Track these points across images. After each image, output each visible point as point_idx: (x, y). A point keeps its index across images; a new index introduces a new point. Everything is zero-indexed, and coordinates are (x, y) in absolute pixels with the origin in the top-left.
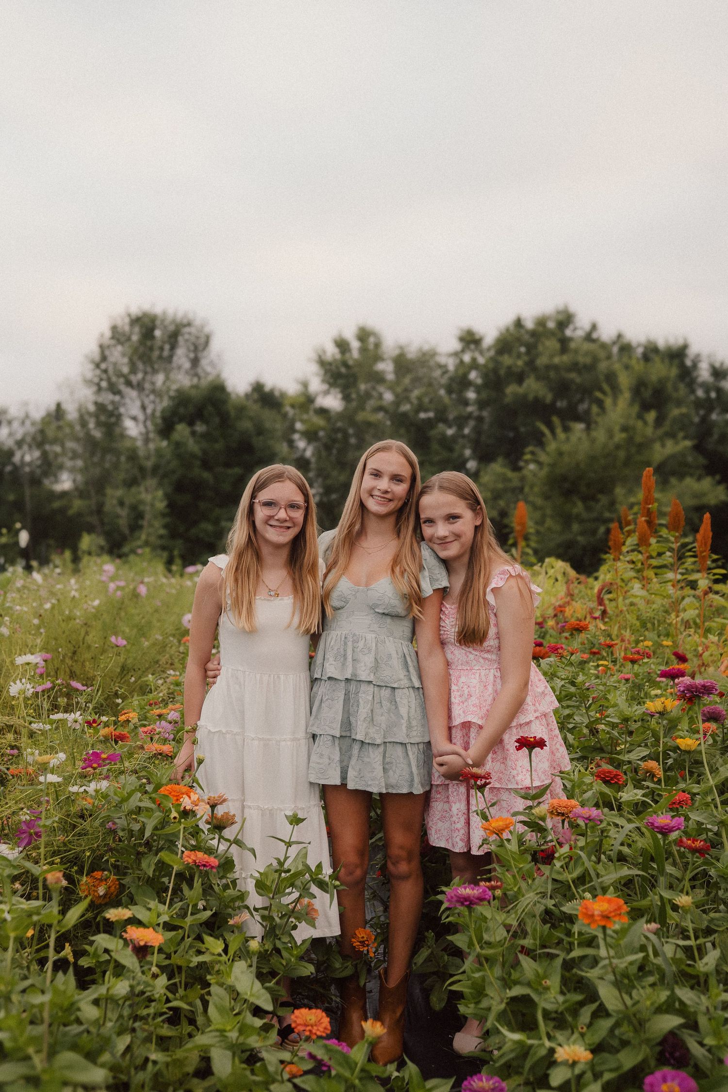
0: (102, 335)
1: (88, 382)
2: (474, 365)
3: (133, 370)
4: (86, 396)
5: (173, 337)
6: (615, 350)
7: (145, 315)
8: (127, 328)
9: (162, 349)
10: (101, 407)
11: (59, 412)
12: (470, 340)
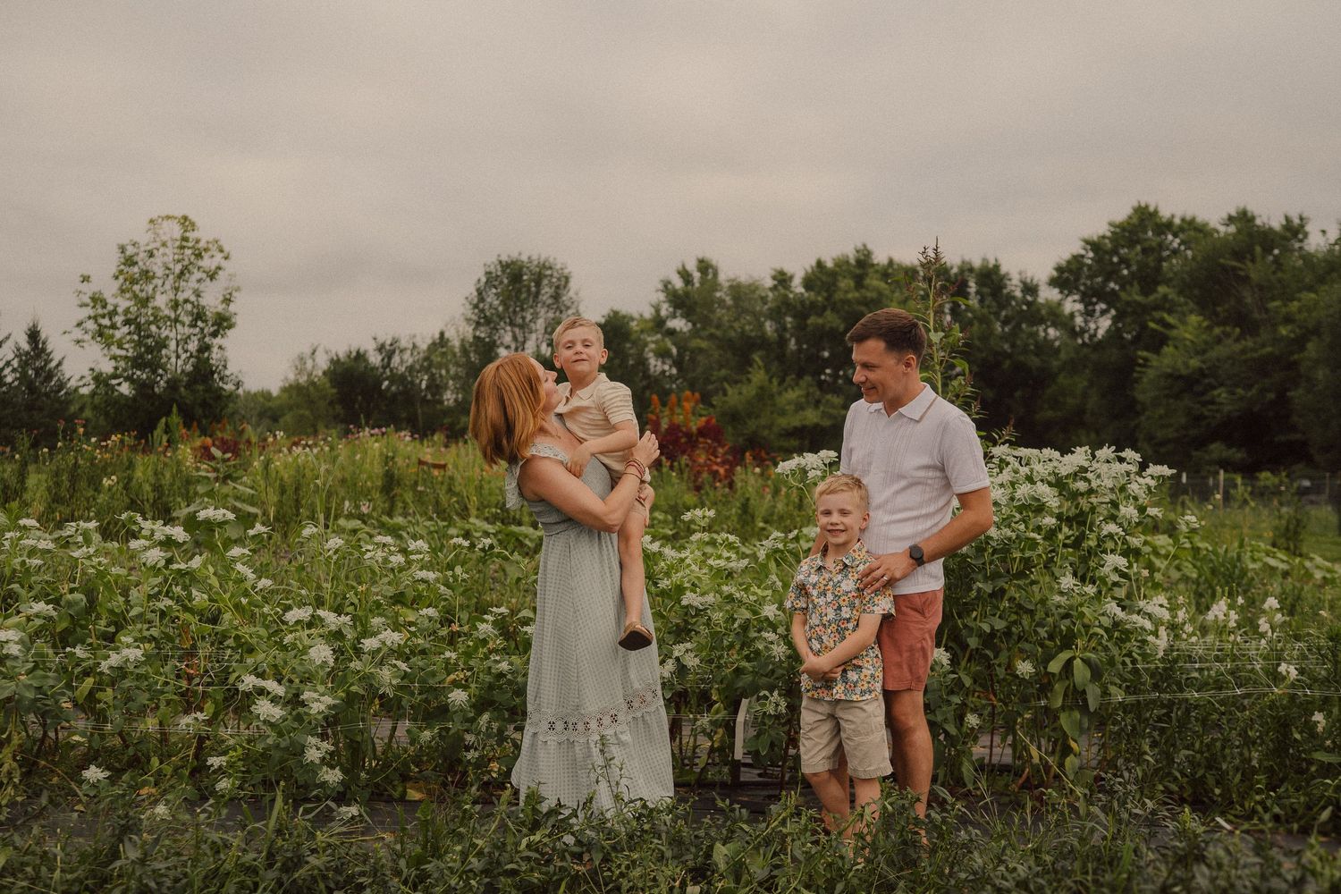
0: (479, 280)
1: (468, 320)
4: (468, 331)
5: (538, 278)
7: (513, 263)
8: (499, 273)
9: (529, 288)
10: (479, 340)
11: (442, 340)
12: (782, 279)
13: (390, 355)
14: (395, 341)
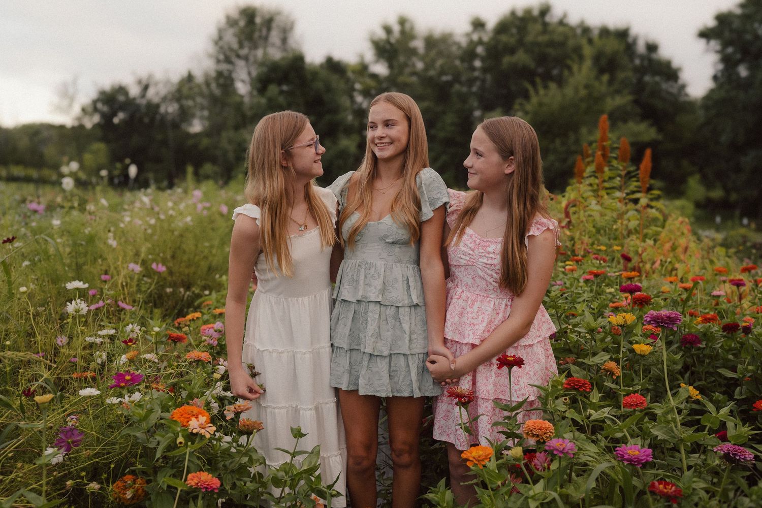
1: (210, 56)
2: (480, 42)
3: (241, 46)
4: (209, 66)
5: (268, 23)
6: (579, 31)
7: (249, 8)
8: (237, 17)
9: (260, 31)
10: (220, 74)
11: (190, 78)
12: (478, 25)
13: (146, 88)
14: (150, 76)
